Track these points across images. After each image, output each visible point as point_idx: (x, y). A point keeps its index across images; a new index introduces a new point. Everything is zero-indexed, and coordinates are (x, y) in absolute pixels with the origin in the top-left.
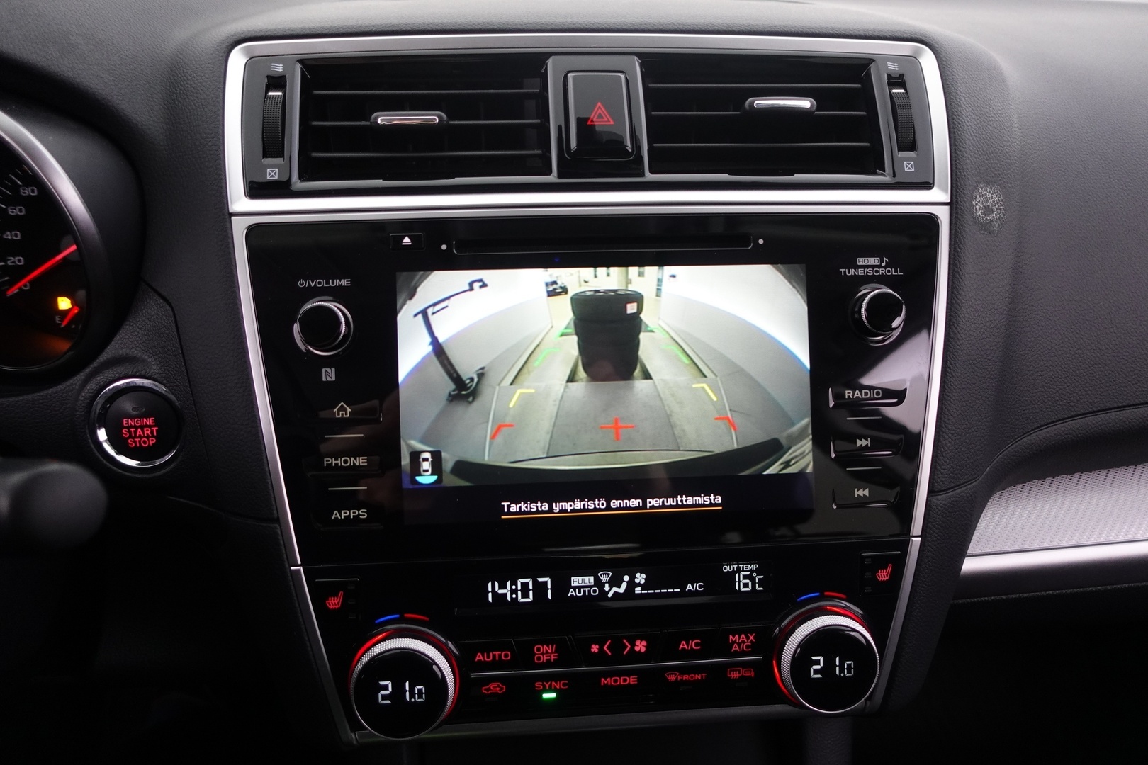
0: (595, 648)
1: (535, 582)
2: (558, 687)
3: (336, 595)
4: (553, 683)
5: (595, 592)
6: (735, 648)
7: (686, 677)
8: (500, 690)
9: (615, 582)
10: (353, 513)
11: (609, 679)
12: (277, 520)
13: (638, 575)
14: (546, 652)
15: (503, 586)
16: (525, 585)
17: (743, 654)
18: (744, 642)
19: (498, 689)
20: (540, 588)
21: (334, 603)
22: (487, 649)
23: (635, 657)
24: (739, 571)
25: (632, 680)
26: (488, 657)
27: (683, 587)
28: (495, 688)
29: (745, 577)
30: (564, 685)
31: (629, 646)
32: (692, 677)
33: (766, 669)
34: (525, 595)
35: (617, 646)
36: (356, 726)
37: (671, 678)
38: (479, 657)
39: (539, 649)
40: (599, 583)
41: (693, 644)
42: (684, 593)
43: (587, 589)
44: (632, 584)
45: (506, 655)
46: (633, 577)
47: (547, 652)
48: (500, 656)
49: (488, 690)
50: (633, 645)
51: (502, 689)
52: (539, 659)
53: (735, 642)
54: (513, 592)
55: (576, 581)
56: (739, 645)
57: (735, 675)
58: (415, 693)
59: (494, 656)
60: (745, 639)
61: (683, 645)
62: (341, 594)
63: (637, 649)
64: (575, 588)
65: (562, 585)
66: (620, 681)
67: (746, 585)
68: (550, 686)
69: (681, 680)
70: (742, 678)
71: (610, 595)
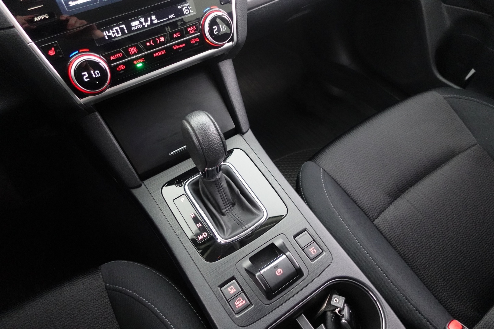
0: (148, 44)
1: (120, 28)
2: (141, 61)
3: (51, 49)
4: (139, 60)
5: (141, 26)
6: (190, 32)
7: (179, 47)
8: (123, 68)
9: (146, 21)
10: (42, 17)
11: (156, 54)
12: (13, 27)
14: (133, 50)
15: (109, 32)
16: (116, 30)
17: (194, 34)
18: (192, 30)
19: (123, 67)
20: (122, 30)
21: (52, 53)
22: (113, 54)
23: (162, 44)
24: (183, 7)
25: (163, 52)
26: (115, 57)
27: (168, 17)
28: (122, 67)
29: (186, 9)
30: (143, 60)
31: (159, 41)
32: (181, 46)
33: (202, 36)
34: (118, 33)
35: (154, 41)
36: (82, 95)
37: (175, 48)
38: (112, 58)
39: (130, 50)
40: (141, 23)
41: (177, 34)
42: (169, 19)
43: (138, 26)
44: (152, 21)
45: (120, 55)
46: (151, 18)
47: (134, 50)
48: (118, 55)
49: (119, 69)
50: (160, 40)
51: (124, 67)
52: (132, 53)
53: (190, 31)
54: (114, 33)
55: (133, 24)
56: (191, 31)
57: (193, 42)
58: (96, 74)
59: (117, 56)
60: (193, 29)
61: (175, 36)
62: (53, 48)
63: (161, 41)
64: (134, 26)
65: (129, 27)
66: (160, 53)
67: (187, 12)
68: (139, 61)
69: (178, 48)
70: (196, 42)
71: (146, 26)
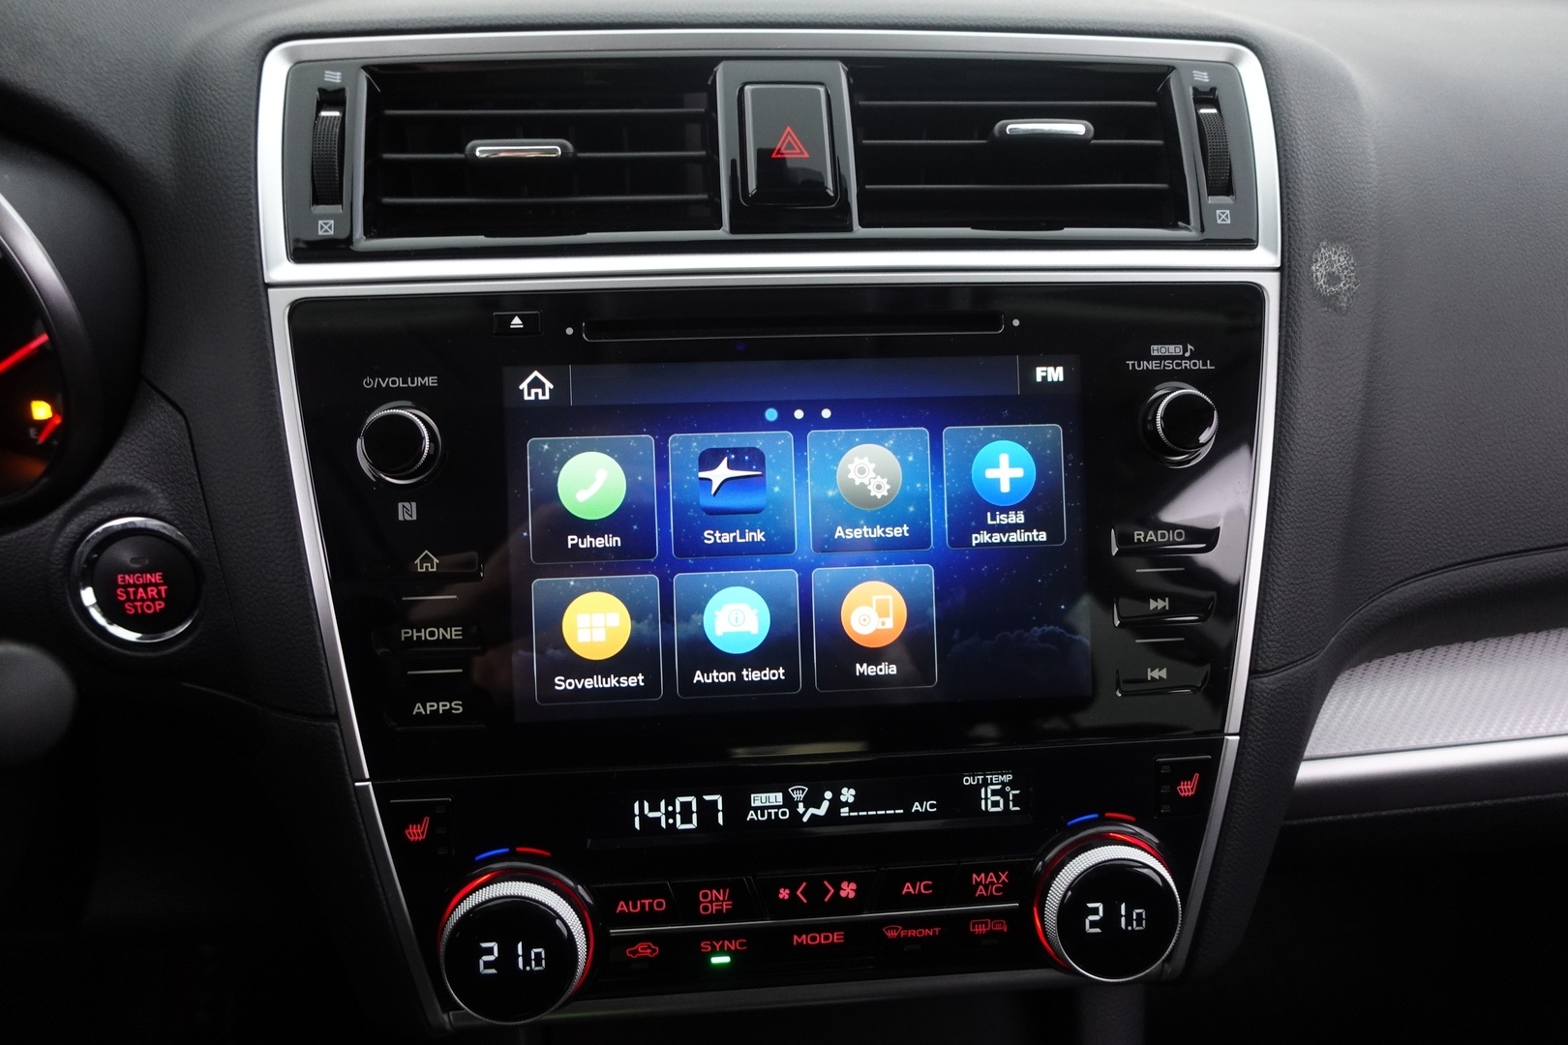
0: (784, 894)
1: (700, 802)
2: (733, 948)
3: (419, 821)
4: (726, 942)
5: (785, 815)
6: (981, 891)
7: (912, 933)
8: (651, 953)
9: (813, 801)
10: (442, 707)
11: (804, 936)
12: (336, 717)
13: (844, 790)
14: (715, 899)
15: (655, 808)
16: (686, 806)
17: (992, 899)
18: (992, 883)
19: (649, 951)
20: (707, 810)
21: (416, 833)
22: (632, 896)
23: (841, 905)
24: (986, 784)
25: (836, 937)
26: (635, 907)
27: (908, 807)
28: (644, 950)
29: (994, 792)
30: (741, 945)
31: (832, 891)
32: (920, 933)
33: (1023, 922)
34: (686, 819)
35: (815, 891)
36: (449, 1005)
37: (891, 934)
38: (622, 907)
39: (705, 896)
40: (789, 802)
41: (921, 886)
42: (909, 816)
43: (773, 811)
44: (836, 804)
45: (659, 904)
46: (837, 794)
47: (717, 900)
48: (651, 905)
49: (635, 952)
50: (838, 888)
51: (654, 951)
52: (706, 908)
53: (978, 884)
54: (670, 815)
55: (758, 799)
56: (986, 887)
57: (980, 929)
58: (531, 958)
59: (643, 905)
60: (994, 880)
61: (908, 888)
62: (426, 820)
63: (843, 894)
64: (756, 809)
65: (738, 805)
66: (820, 939)
67: (995, 804)
68: (722, 946)
69: (906, 936)
70: (991, 934)
71: (805, 819)
